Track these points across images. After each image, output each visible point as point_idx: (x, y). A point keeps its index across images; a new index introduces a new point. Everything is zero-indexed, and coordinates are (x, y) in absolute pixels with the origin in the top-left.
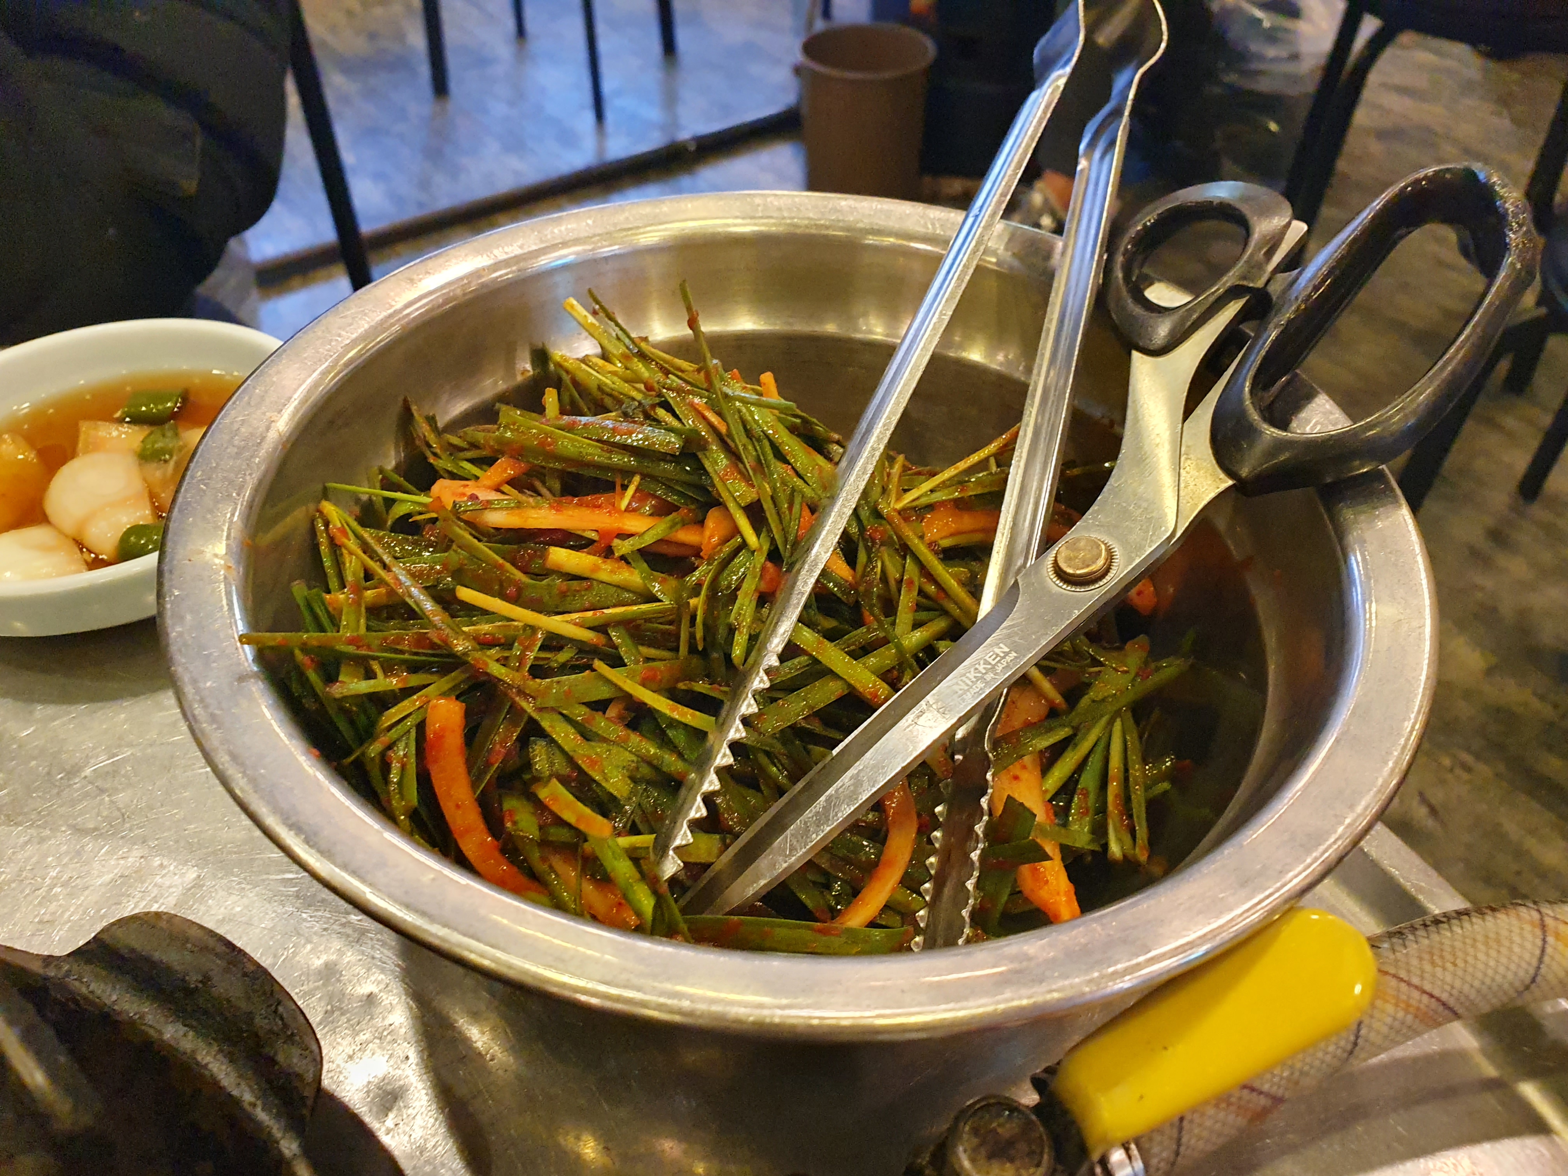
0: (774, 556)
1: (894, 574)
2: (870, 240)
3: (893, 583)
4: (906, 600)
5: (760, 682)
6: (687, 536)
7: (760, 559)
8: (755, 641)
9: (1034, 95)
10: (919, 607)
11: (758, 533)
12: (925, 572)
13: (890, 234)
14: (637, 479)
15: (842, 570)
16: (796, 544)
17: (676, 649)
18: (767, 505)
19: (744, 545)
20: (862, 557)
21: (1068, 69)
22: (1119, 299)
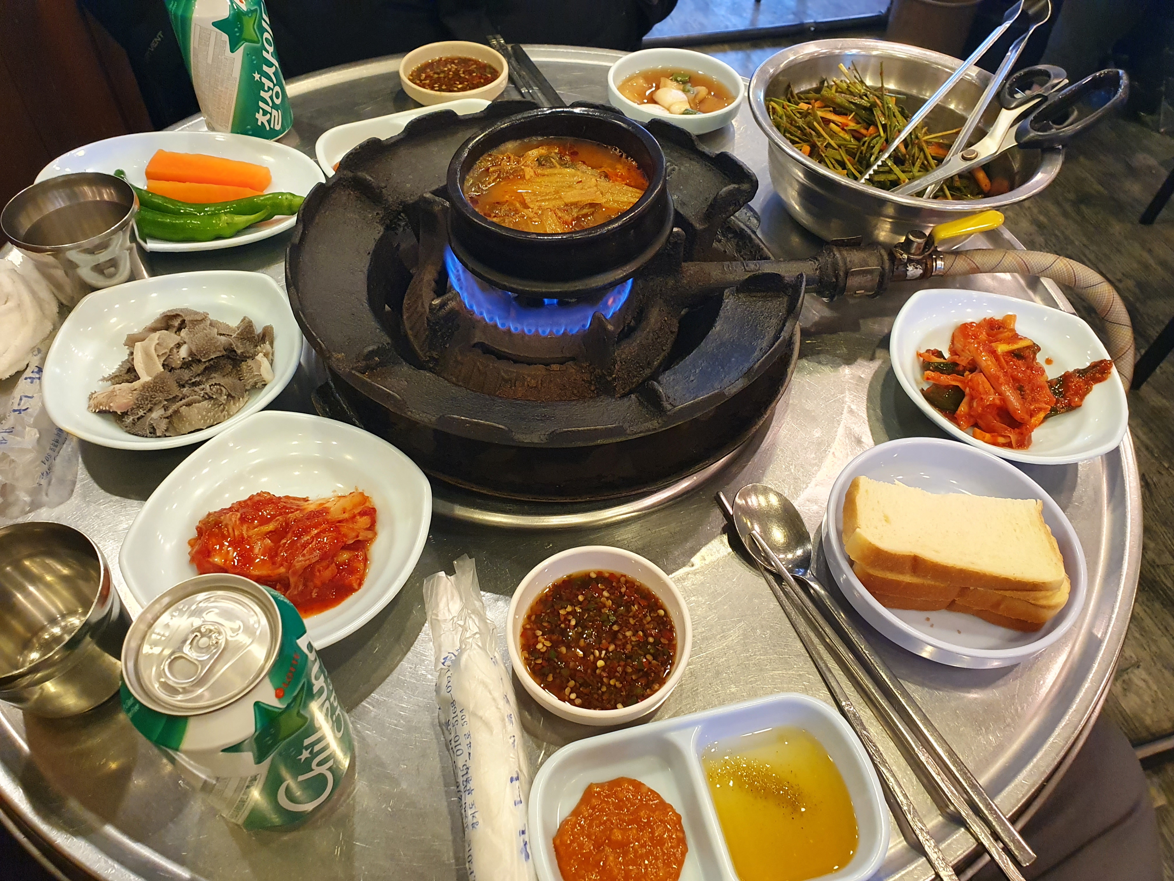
0: (887, 140)
1: (917, 155)
2: (935, 66)
3: (916, 158)
4: (918, 164)
5: (875, 167)
6: (864, 131)
7: (883, 140)
8: (877, 159)
9: (998, 28)
10: (920, 167)
11: (884, 132)
12: (926, 157)
13: (939, 65)
14: (854, 113)
15: (903, 149)
16: (893, 138)
17: (854, 158)
18: (888, 126)
19: (880, 135)
20: (910, 147)
21: (1011, 22)
22: (1005, 93)
